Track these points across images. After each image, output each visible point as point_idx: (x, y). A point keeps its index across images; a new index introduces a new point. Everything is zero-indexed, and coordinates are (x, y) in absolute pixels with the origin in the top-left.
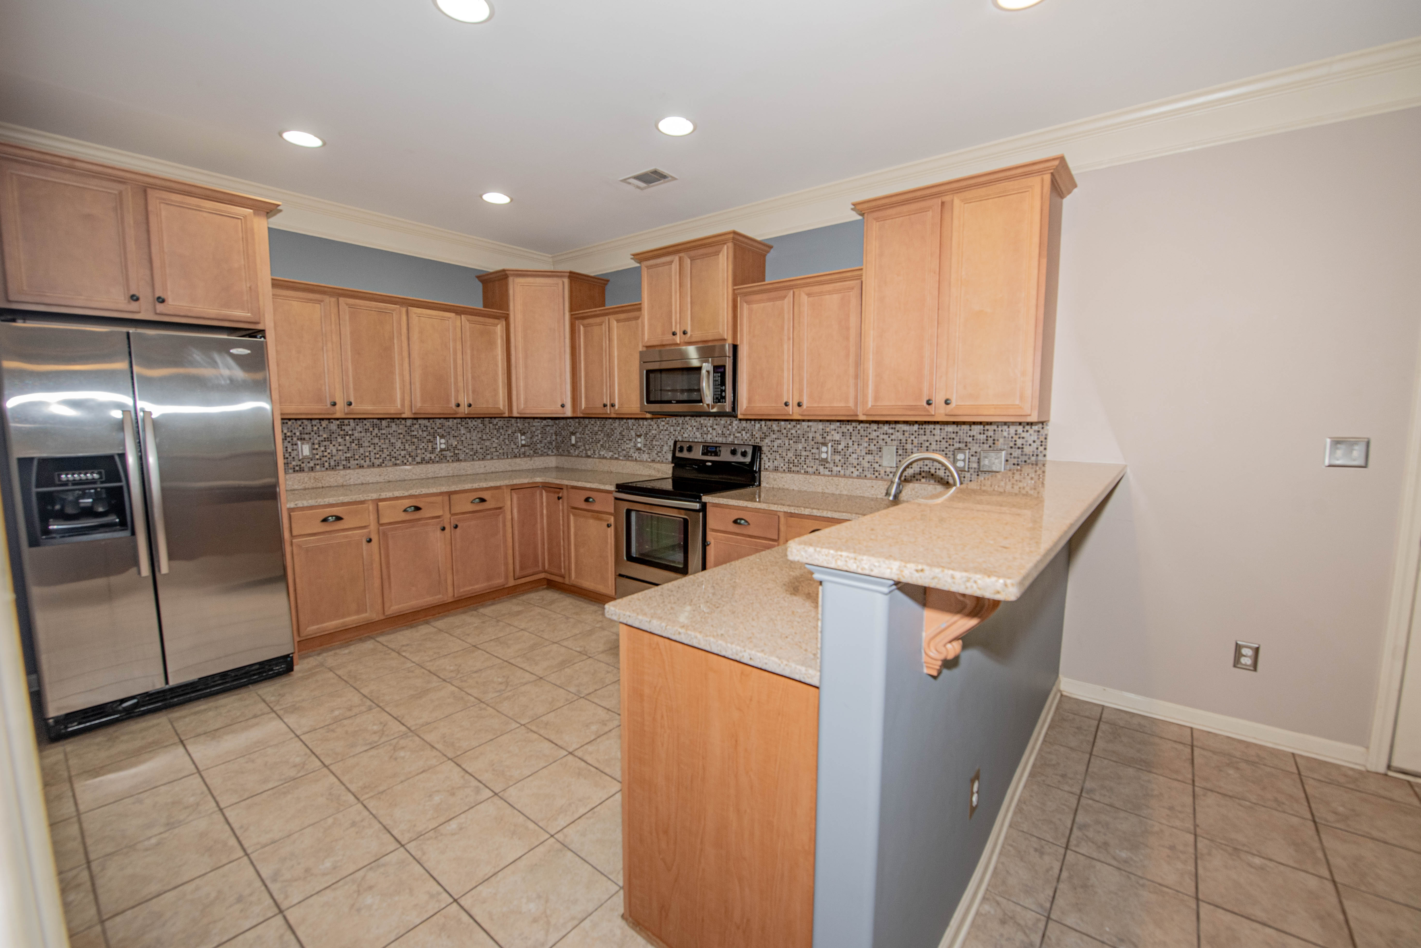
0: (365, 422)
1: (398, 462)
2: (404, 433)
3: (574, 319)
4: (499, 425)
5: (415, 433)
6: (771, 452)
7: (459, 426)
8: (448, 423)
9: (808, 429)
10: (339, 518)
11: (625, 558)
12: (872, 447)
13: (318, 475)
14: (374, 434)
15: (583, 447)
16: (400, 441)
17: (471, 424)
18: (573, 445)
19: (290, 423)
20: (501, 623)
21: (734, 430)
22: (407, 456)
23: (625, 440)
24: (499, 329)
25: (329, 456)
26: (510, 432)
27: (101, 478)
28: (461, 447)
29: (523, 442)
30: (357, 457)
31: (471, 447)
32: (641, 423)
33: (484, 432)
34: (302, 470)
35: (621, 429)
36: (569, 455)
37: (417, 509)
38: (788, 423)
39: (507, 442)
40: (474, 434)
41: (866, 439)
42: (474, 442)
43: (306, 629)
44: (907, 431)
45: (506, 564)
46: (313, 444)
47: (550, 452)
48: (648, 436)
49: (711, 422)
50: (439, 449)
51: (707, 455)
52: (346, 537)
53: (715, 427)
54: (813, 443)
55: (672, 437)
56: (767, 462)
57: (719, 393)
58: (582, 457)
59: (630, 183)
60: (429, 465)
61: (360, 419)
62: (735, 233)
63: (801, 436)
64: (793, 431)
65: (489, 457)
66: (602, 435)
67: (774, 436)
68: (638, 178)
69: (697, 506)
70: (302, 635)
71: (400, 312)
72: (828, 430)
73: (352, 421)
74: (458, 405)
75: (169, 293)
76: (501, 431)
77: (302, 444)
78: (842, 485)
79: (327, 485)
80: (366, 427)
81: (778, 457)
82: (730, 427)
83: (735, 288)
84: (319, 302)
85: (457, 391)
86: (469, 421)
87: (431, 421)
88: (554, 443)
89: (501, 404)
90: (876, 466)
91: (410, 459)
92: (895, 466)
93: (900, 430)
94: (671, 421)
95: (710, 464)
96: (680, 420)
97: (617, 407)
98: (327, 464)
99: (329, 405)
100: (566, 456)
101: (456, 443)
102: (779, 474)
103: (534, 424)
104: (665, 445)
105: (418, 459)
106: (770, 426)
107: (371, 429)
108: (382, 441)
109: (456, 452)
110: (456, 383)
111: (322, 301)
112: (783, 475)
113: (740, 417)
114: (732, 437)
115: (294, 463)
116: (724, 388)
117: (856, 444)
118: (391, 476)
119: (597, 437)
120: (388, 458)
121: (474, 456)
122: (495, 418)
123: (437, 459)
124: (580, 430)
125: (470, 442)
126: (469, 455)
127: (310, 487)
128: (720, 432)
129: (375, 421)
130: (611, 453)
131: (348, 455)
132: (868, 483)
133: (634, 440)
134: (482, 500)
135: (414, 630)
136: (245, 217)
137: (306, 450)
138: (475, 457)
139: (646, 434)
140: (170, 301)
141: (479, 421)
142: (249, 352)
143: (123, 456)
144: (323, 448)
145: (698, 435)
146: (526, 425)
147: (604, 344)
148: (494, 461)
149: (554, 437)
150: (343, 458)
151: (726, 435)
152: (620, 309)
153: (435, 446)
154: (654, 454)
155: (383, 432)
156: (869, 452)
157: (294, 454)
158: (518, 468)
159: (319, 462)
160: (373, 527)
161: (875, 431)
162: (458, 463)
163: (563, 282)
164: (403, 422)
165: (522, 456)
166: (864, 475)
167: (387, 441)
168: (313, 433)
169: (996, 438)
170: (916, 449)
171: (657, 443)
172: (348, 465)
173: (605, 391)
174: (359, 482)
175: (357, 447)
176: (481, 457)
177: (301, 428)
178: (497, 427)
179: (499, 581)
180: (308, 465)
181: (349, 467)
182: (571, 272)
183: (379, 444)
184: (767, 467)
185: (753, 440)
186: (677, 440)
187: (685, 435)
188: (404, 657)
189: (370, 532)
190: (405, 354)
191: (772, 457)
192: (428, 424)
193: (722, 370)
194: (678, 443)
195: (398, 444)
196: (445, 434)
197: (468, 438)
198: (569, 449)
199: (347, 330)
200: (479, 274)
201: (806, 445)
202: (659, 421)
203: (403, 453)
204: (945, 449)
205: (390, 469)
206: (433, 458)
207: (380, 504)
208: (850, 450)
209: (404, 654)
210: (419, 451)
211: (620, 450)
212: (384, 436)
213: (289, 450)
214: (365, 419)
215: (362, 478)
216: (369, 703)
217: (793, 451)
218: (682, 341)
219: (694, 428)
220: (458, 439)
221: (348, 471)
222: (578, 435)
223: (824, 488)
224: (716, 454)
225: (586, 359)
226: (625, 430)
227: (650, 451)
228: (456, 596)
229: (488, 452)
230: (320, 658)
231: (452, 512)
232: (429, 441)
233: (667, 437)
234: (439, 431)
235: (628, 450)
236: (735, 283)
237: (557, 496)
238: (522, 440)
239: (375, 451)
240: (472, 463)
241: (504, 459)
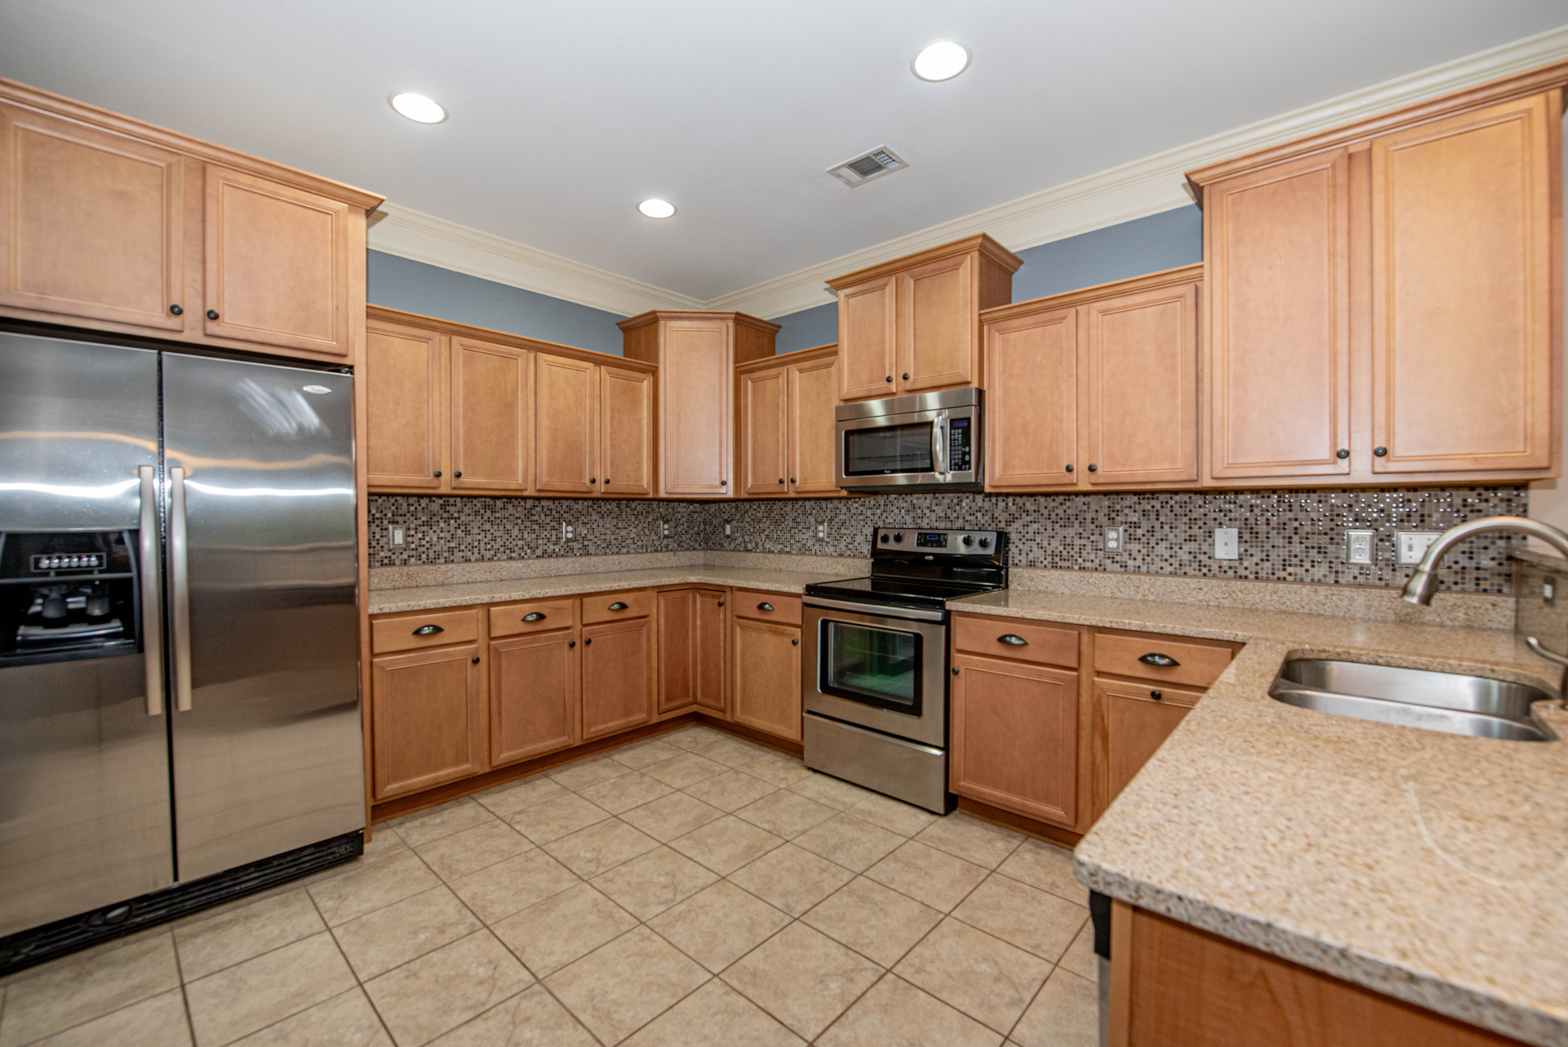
0: (475, 502)
1: (514, 555)
2: (523, 517)
3: (739, 373)
4: (638, 509)
5: (536, 518)
6: (1024, 540)
7: (590, 509)
8: (576, 506)
9: (1085, 508)
10: (438, 630)
11: (819, 690)
12: (1195, 531)
13: (413, 569)
14: (485, 518)
15: (741, 539)
16: (517, 528)
17: (605, 507)
18: (728, 537)
19: (380, 501)
20: (647, 779)
21: (964, 511)
22: (526, 548)
23: (800, 528)
24: (646, 385)
25: (428, 545)
26: (650, 519)
27: (100, 565)
28: (592, 537)
29: (666, 532)
30: (463, 547)
31: (603, 537)
32: (824, 506)
33: (620, 518)
34: (392, 564)
35: (796, 514)
36: (722, 548)
37: (541, 617)
38: (1049, 499)
39: (647, 532)
40: (608, 520)
41: (1186, 519)
42: (608, 532)
43: (385, 787)
44: (1257, 506)
45: (650, 693)
46: (409, 529)
47: (697, 546)
48: (834, 523)
49: (928, 501)
50: (564, 540)
51: (926, 546)
52: (446, 655)
53: (934, 508)
54: (1093, 527)
55: (869, 523)
56: (1017, 555)
57: (960, 456)
58: (739, 551)
59: (839, 176)
60: (552, 560)
61: (469, 497)
62: (985, 236)
63: (1073, 518)
64: (1060, 511)
65: (624, 550)
66: (768, 522)
67: (1030, 519)
68: (853, 166)
69: (938, 615)
70: (379, 796)
71: (528, 359)
72: (1118, 507)
73: (458, 500)
74: (593, 481)
75: (226, 307)
76: (640, 517)
77: (394, 529)
78: (1146, 586)
79: (423, 583)
80: (476, 509)
81: (1035, 549)
82: (958, 508)
83: (982, 312)
84: (427, 340)
85: (593, 464)
86: (603, 504)
87: (557, 502)
88: (702, 535)
89: (645, 482)
90: (1202, 557)
91: (529, 551)
92: (1236, 557)
93: (1244, 504)
94: (867, 502)
95: (931, 558)
96: (881, 500)
97: (798, 483)
98: (424, 556)
99: (431, 477)
100: (718, 550)
101: (586, 532)
102: (1039, 572)
103: (680, 510)
104: (859, 534)
105: (539, 552)
106: (1021, 504)
107: (482, 511)
108: (496, 527)
109: (586, 543)
110: (592, 452)
111: (430, 339)
112: (1046, 573)
113: (987, 489)
114: (961, 521)
115: (382, 554)
116: (967, 449)
117: (1167, 528)
118: (504, 573)
119: (761, 525)
120: (502, 549)
121: (607, 549)
122: (634, 500)
123: (562, 552)
124: (738, 516)
125: (603, 531)
126: (600, 548)
127: (401, 586)
128: (942, 515)
129: (487, 500)
130: (781, 546)
131: (452, 545)
132: (1192, 583)
133: (813, 528)
134: (623, 606)
135: (529, 787)
136: (337, 212)
137: (398, 536)
138: (608, 551)
139: (831, 520)
140: (226, 316)
141: (614, 504)
142: (329, 391)
143: (136, 534)
144: (420, 535)
145: (908, 519)
146: (670, 510)
147: (781, 402)
148: (631, 556)
149: (702, 527)
150: (445, 548)
151: (952, 518)
152: (806, 355)
153: (560, 535)
154: (842, 546)
155: (498, 515)
156: (1191, 539)
157: (383, 541)
158: (659, 565)
159: (414, 553)
160: (482, 642)
161: (1200, 507)
162: (588, 557)
163: (728, 327)
164: (522, 503)
165: (664, 550)
166: (1182, 572)
167: (501, 527)
168: (408, 515)
169: (1426, 513)
170: (1275, 532)
171: (846, 532)
172: (452, 558)
173: (781, 462)
174: (464, 579)
175: (463, 535)
176: (615, 550)
177: (393, 508)
178: (636, 512)
179: (639, 717)
180: (401, 557)
181: (453, 561)
182: (737, 314)
183: (492, 531)
184: (1016, 561)
185: (993, 525)
186: (876, 526)
187: (887, 521)
188: (518, 832)
189: (477, 649)
190: (531, 413)
191: (1025, 549)
192: (553, 507)
193: (966, 424)
194: (880, 530)
195: (515, 532)
196: (573, 520)
197: (601, 526)
198: (722, 542)
199: (460, 378)
200: (619, 320)
201: (1081, 530)
202: (850, 502)
203: (520, 543)
204: (1329, 532)
205: (503, 564)
206: (557, 550)
207: (492, 609)
208: (1158, 535)
209: (518, 827)
210: (540, 541)
211: (792, 541)
212: (498, 521)
213: (378, 537)
214: (475, 497)
215: (468, 575)
216: (471, 919)
217: (1059, 537)
218: (900, 389)
219: (903, 511)
220: (588, 526)
221: (451, 566)
222: (734, 523)
223: (1115, 590)
224: (940, 544)
225: (754, 424)
226: (801, 516)
227: (836, 543)
228: (585, 738)
229: (624, 544)
230: (401, 831)
231: (585, 622)
232: (553, 528)
233: (862, 523)
234: (565, 515)
235: (804, 542)
236: (981, 307)
237: (717, 601)
238: (664, 529)
239: (486, 540)
240: (604, 557)
241: (643, 553)
